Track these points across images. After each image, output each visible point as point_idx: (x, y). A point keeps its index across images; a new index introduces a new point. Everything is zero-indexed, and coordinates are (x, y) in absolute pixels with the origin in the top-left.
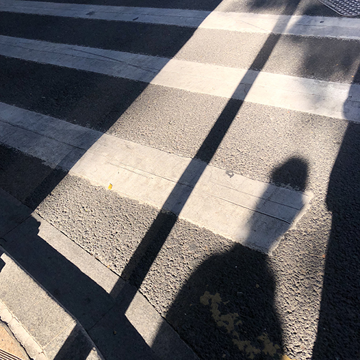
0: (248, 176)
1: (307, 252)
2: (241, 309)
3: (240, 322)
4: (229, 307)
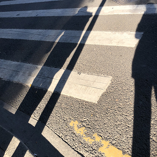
0: (86, 73)
1: (111, 100)
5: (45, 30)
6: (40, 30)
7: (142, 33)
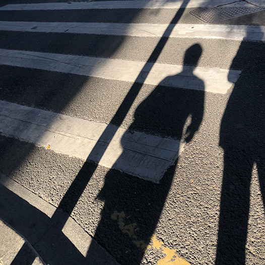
2: (138, 220)
3: (138, 229)
4: (131, 220)
5: (78, 57)
6: (70, 56)
7: (240, 72)
